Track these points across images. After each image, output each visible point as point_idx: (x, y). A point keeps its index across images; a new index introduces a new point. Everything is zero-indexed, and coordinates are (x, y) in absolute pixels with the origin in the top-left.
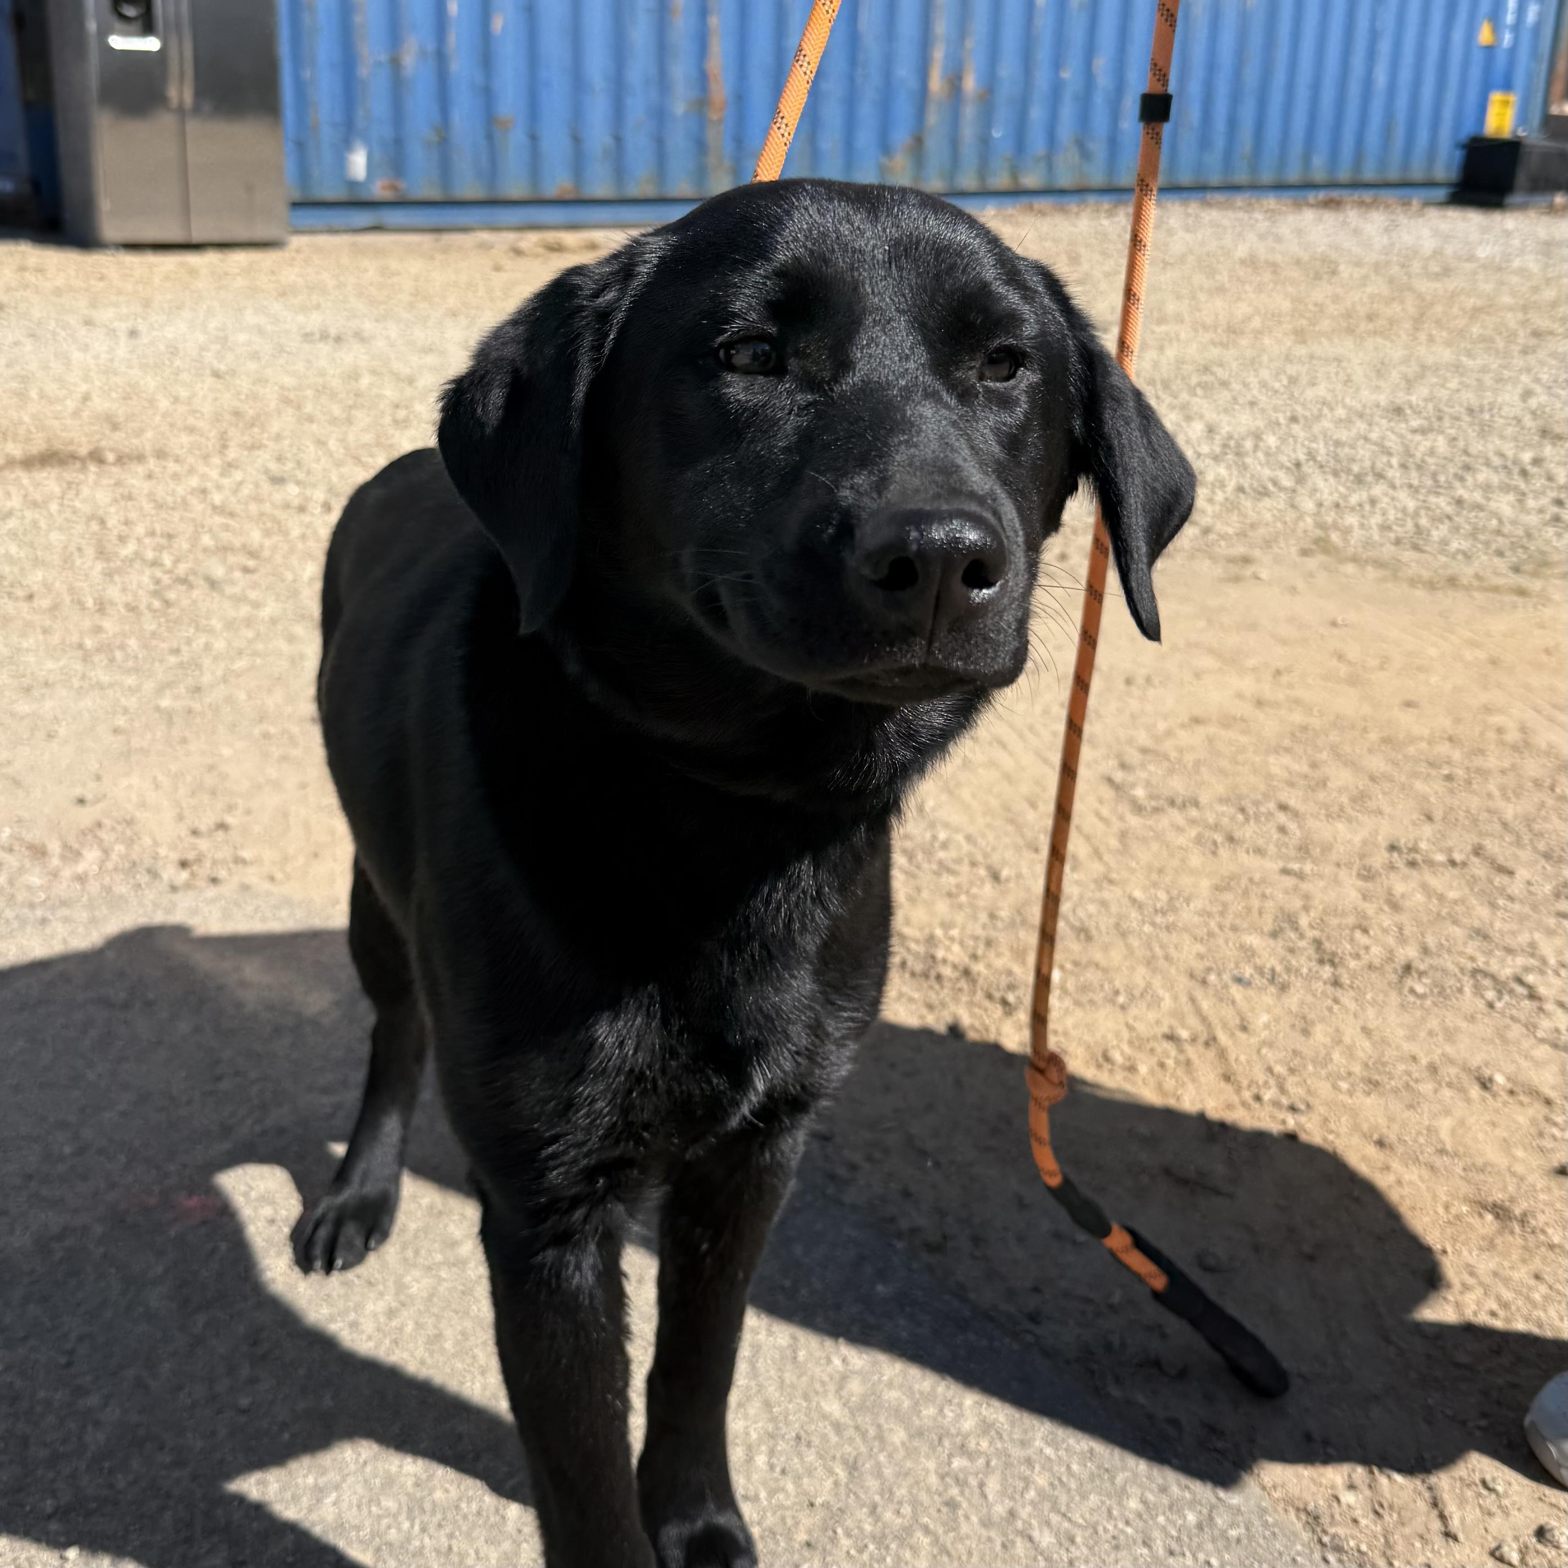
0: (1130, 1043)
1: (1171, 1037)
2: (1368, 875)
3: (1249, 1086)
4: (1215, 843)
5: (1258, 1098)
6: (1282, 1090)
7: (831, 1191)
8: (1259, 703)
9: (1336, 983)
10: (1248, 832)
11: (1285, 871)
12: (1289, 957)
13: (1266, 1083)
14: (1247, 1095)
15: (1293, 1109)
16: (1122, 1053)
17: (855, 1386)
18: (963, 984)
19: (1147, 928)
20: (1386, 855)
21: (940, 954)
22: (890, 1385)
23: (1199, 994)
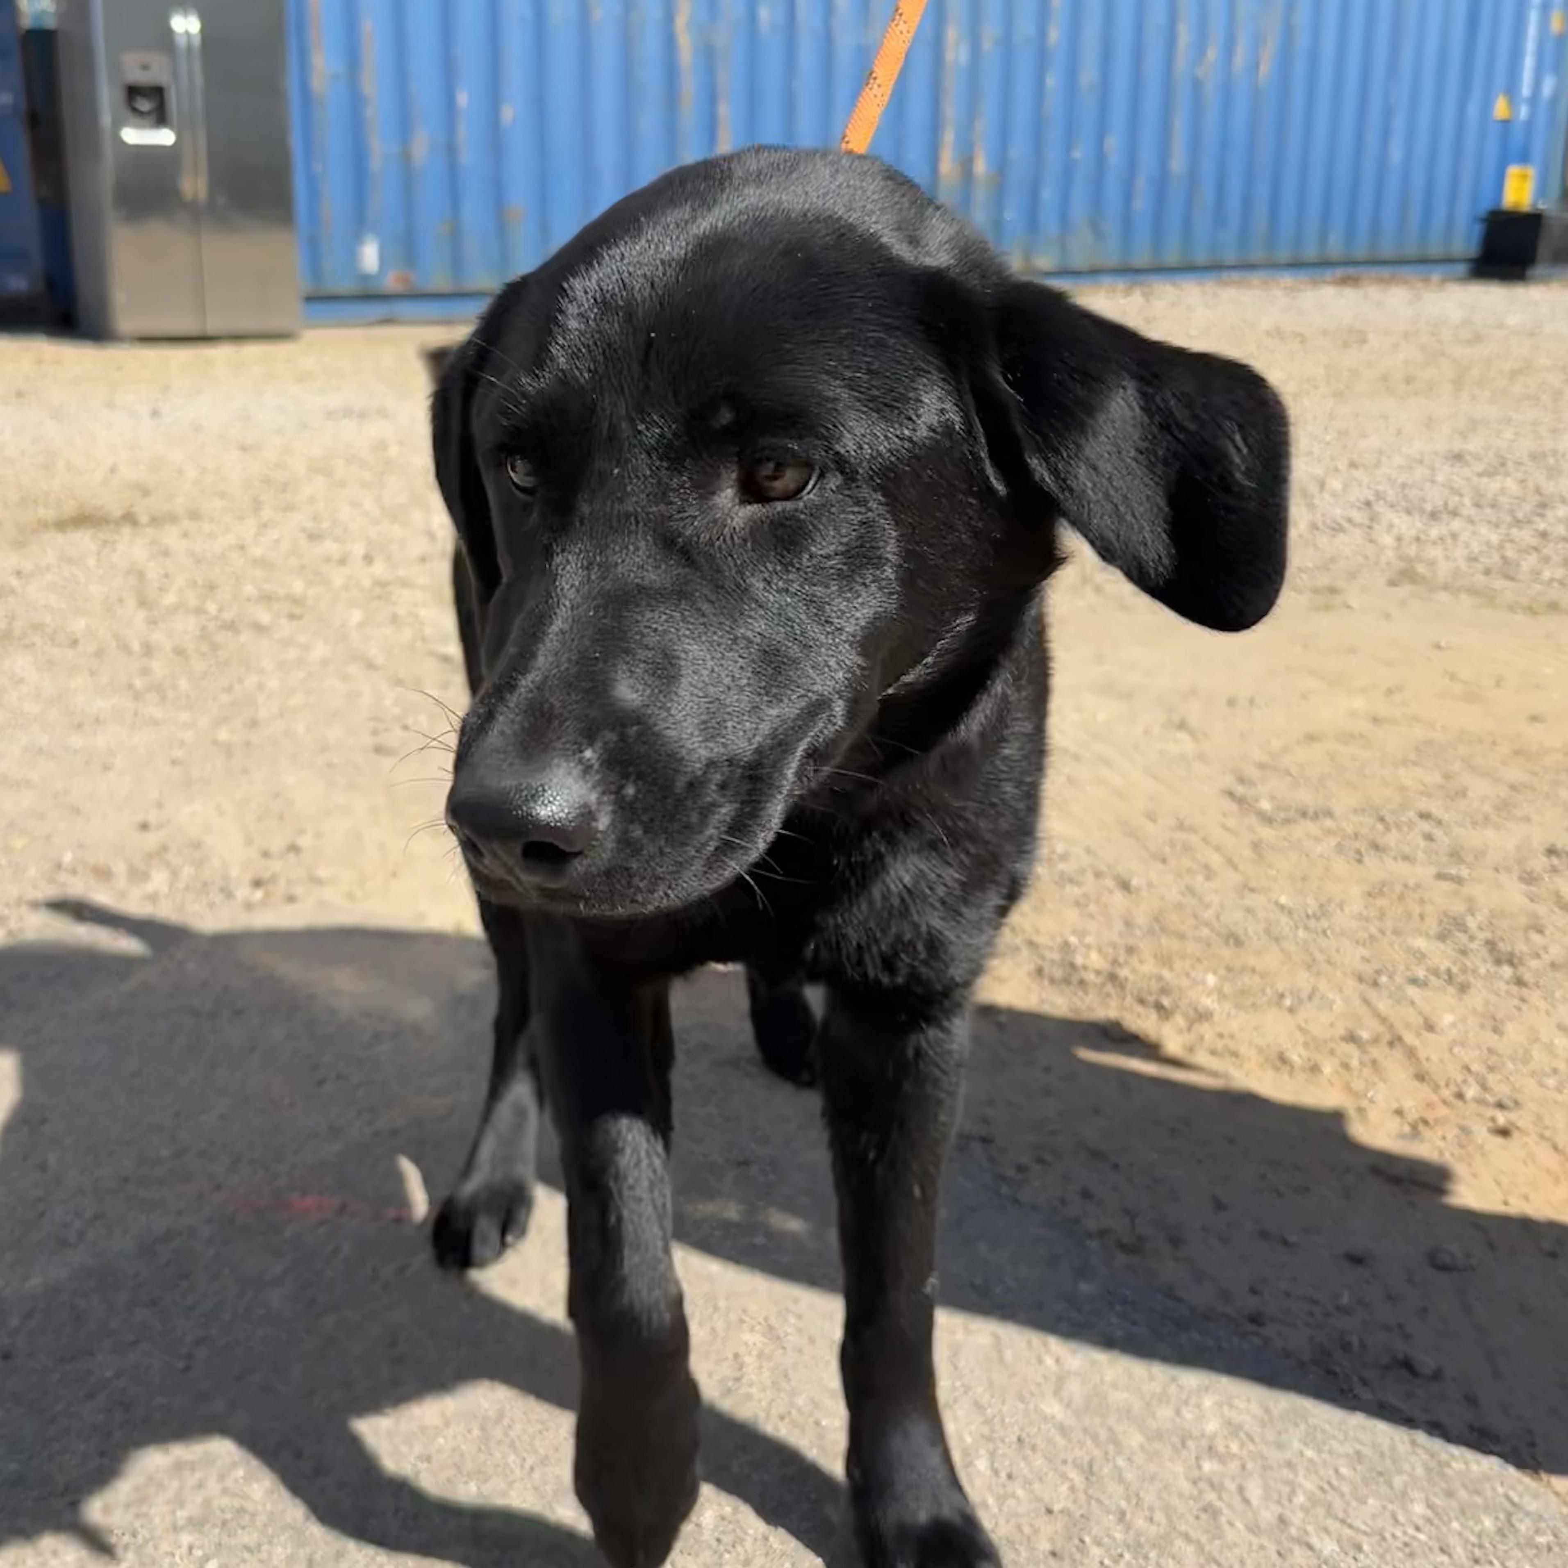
0: (1306, 1045)
1: (1351, 1038)
2: (1529, 878)
3: (1447, 1085)
4: (1359, 852)
5: (1460, 1096)
6: (1484, 1087)
7: (1004, 1190)
8: (1376, 720)
9: (1520, 982)
10: (1391, 839)
11: (1440, 876)
12: (1463, 959)
13: (1465, 1081)
14: (1447, 1093)
15: (1500, 1106)
16: (1300, 1056)
17: (1074, 1388)
18: (1109, 988)
19: (1301, 933)
20: (1544, 859)
21: (1079, 960)
22: (1115, 1386)
23: (1372, 994)
